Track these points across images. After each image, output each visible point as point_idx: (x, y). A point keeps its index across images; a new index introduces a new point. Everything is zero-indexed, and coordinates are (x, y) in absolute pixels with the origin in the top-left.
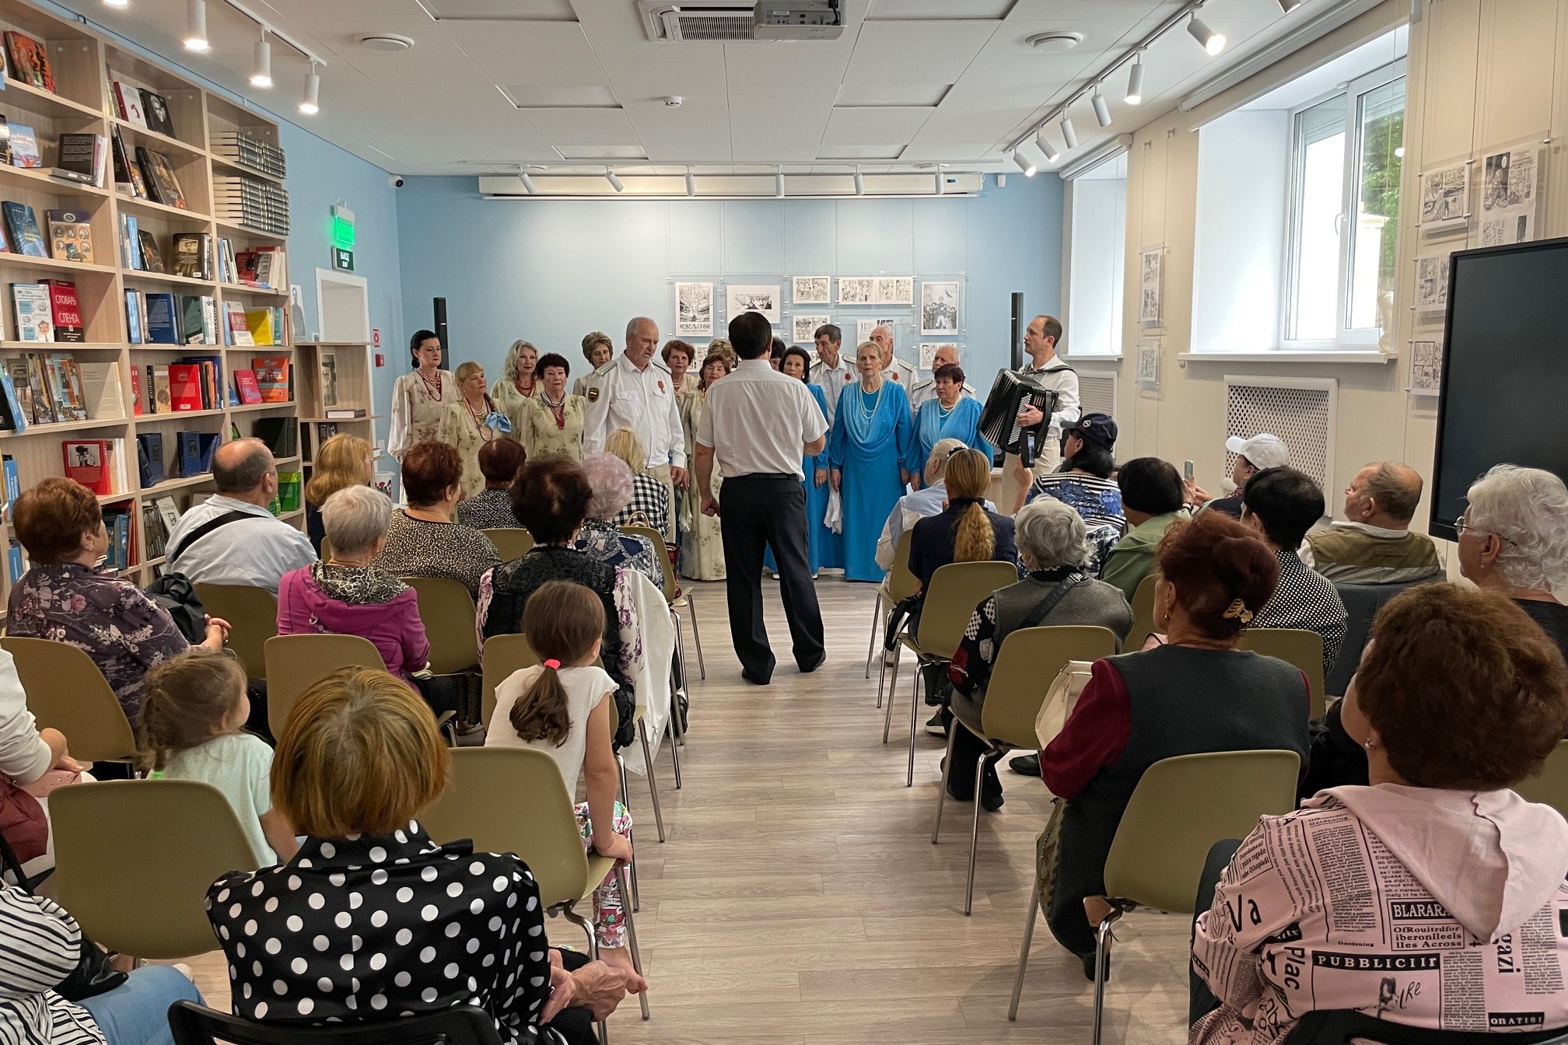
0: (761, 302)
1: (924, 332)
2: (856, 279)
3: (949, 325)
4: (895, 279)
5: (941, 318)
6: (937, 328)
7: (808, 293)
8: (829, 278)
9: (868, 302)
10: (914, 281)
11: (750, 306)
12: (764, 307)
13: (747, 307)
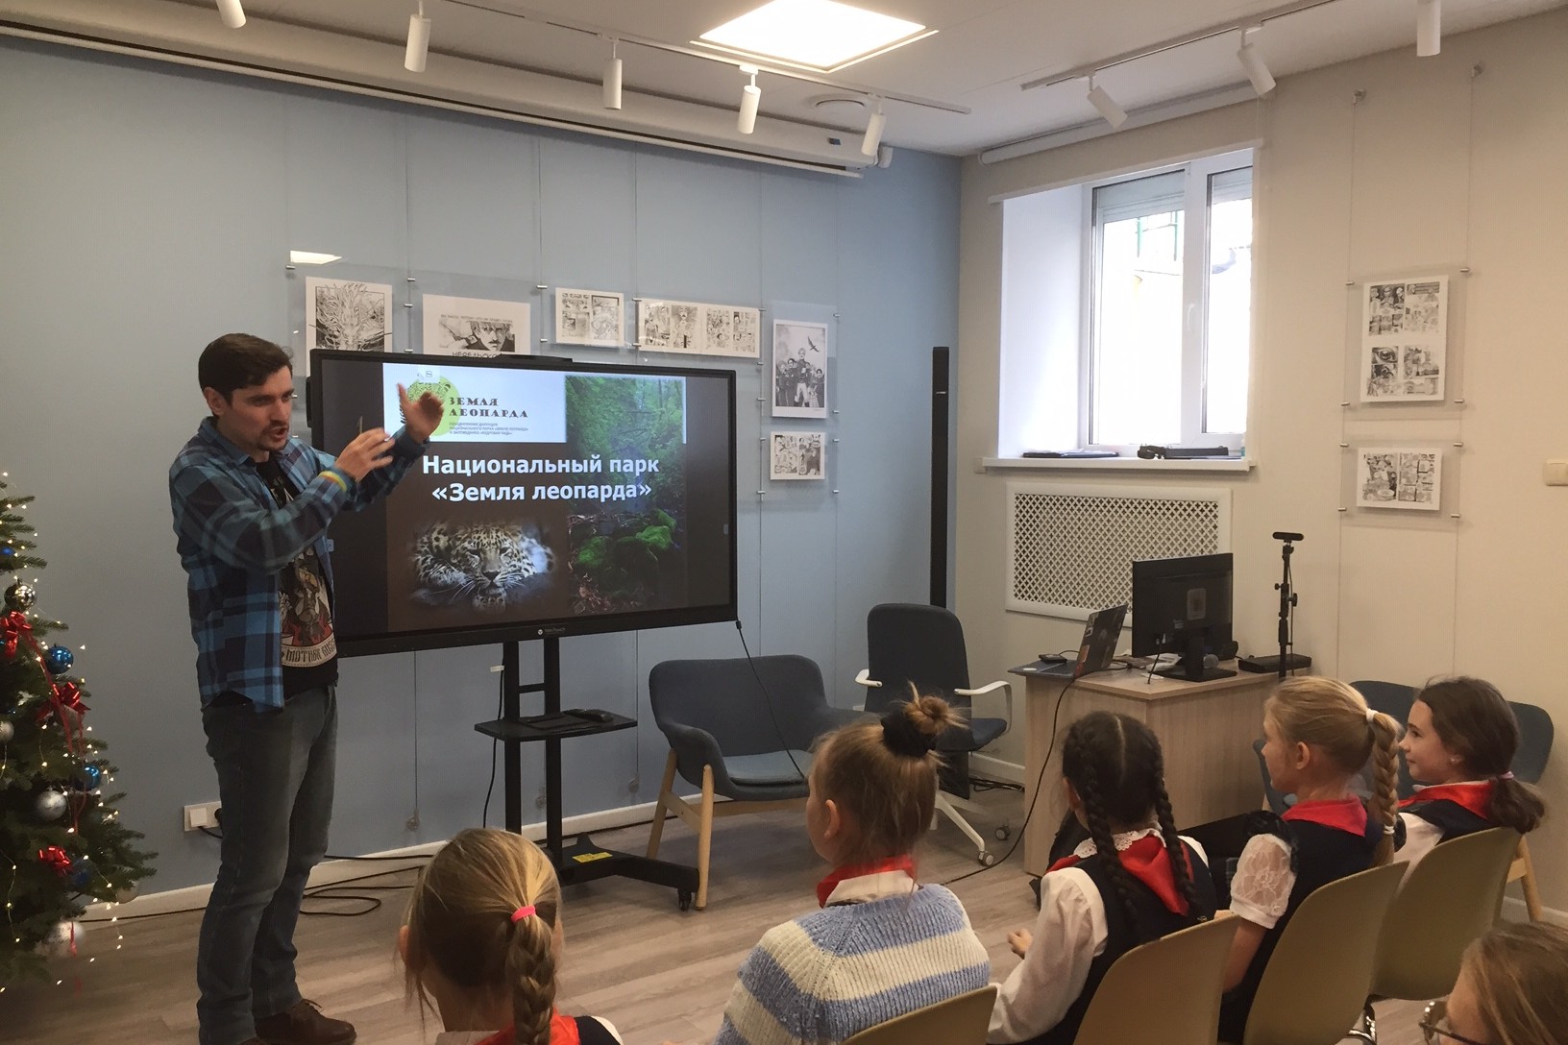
0: (492, 336)
1: (779, 411)
2: (670, 303)
3: (814, 401)
4: (732, 309)
5: (801, 386)
6: (796, 405)
8: (621, 296)
9: (689, 350)
10: (762, 316)
11: (472, 342)
12: (501, 346)
13: (464, 343)
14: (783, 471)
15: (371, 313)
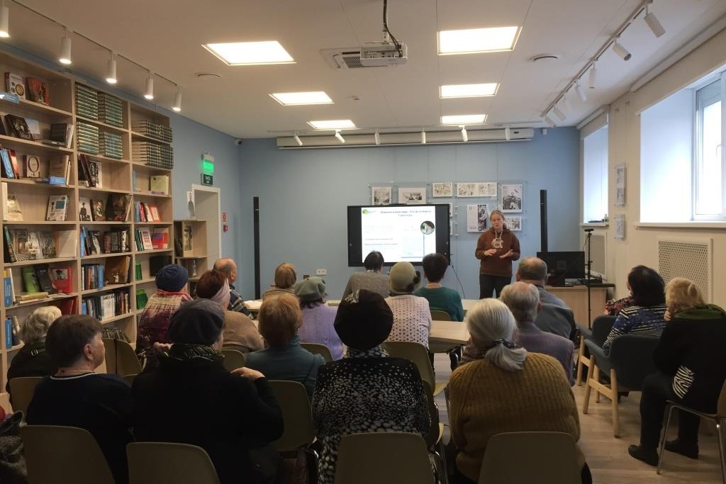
0: (416, 196)
2: (466, 184)
3: (517, 208)
4: (487, 184)
5: (512, 204)
6: (511, 209)
7: (441, 191)
8: (451, 183)
9: (473, 196)
10: (498, 184)
11: (411, 198)
12: (418, 199)
13: (409, 199)
15: (386, 194)
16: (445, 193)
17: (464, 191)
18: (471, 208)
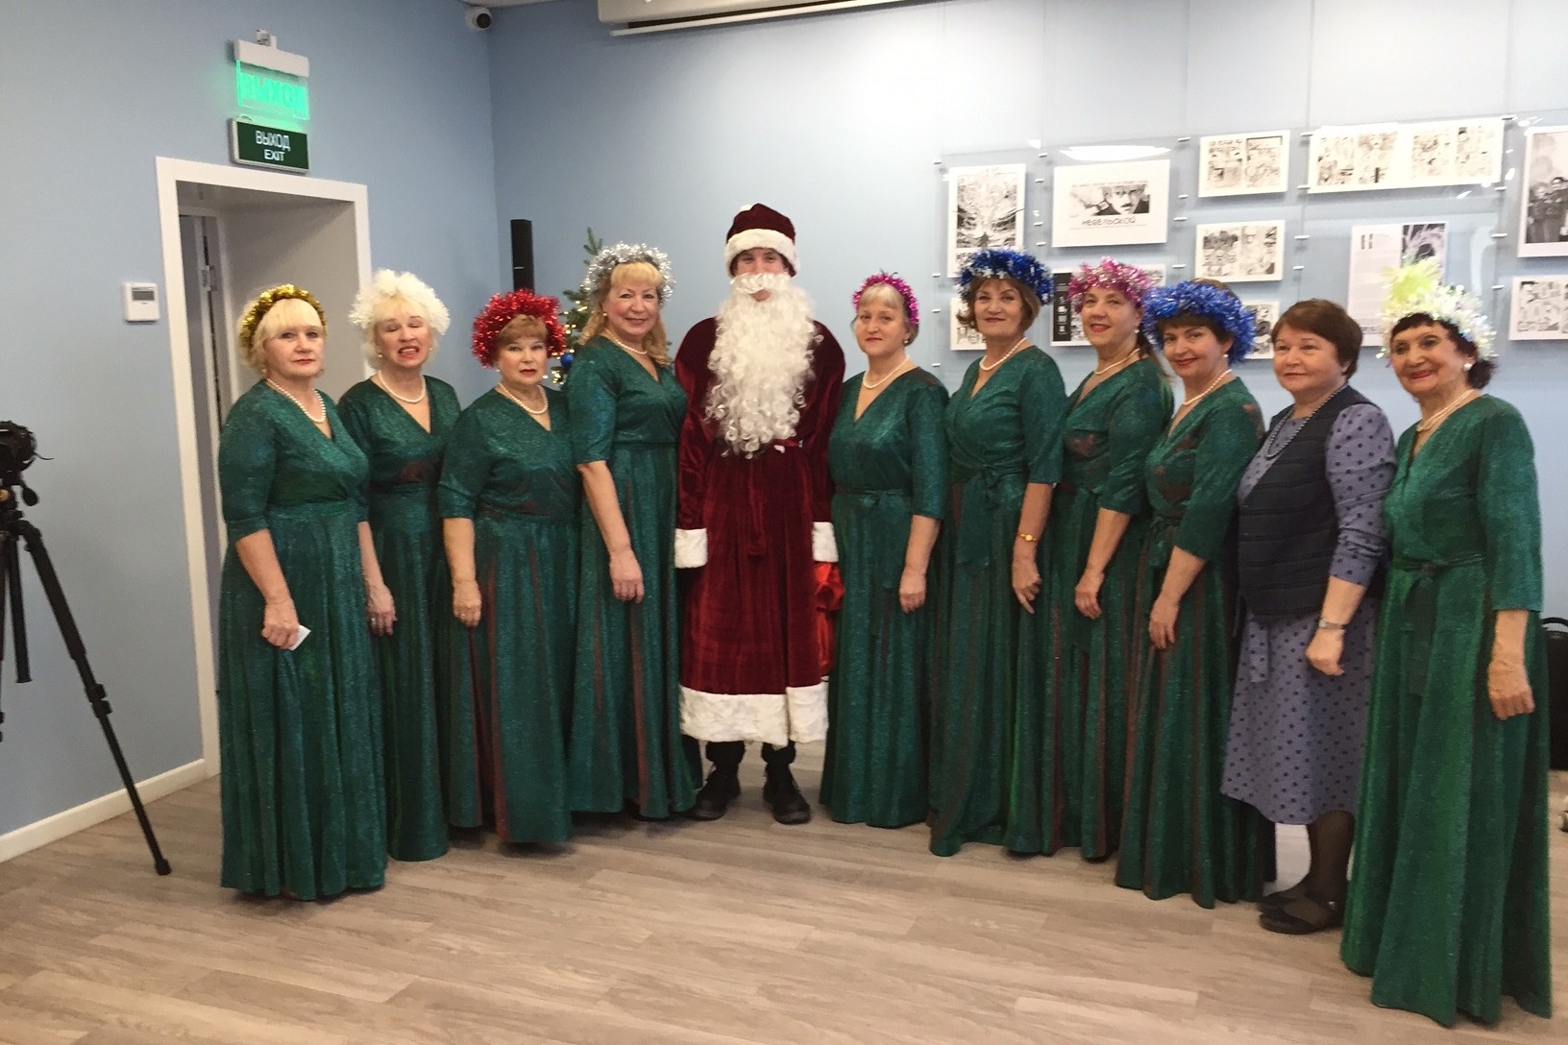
0: (1126, 199)
2: (1355, 132)
4: (1454, 125)
7: (1235, 171)
8: (1287, 135)
9: (1382, 185)
10: (1510, 126)
11: (1103, 208)
12: (1134, 208)
13: (1095, 210)
14: (1533, 328)
15: (1005, 193)
16: (1254, 179)
17: (1342, 166)
18: (1367, 242)
